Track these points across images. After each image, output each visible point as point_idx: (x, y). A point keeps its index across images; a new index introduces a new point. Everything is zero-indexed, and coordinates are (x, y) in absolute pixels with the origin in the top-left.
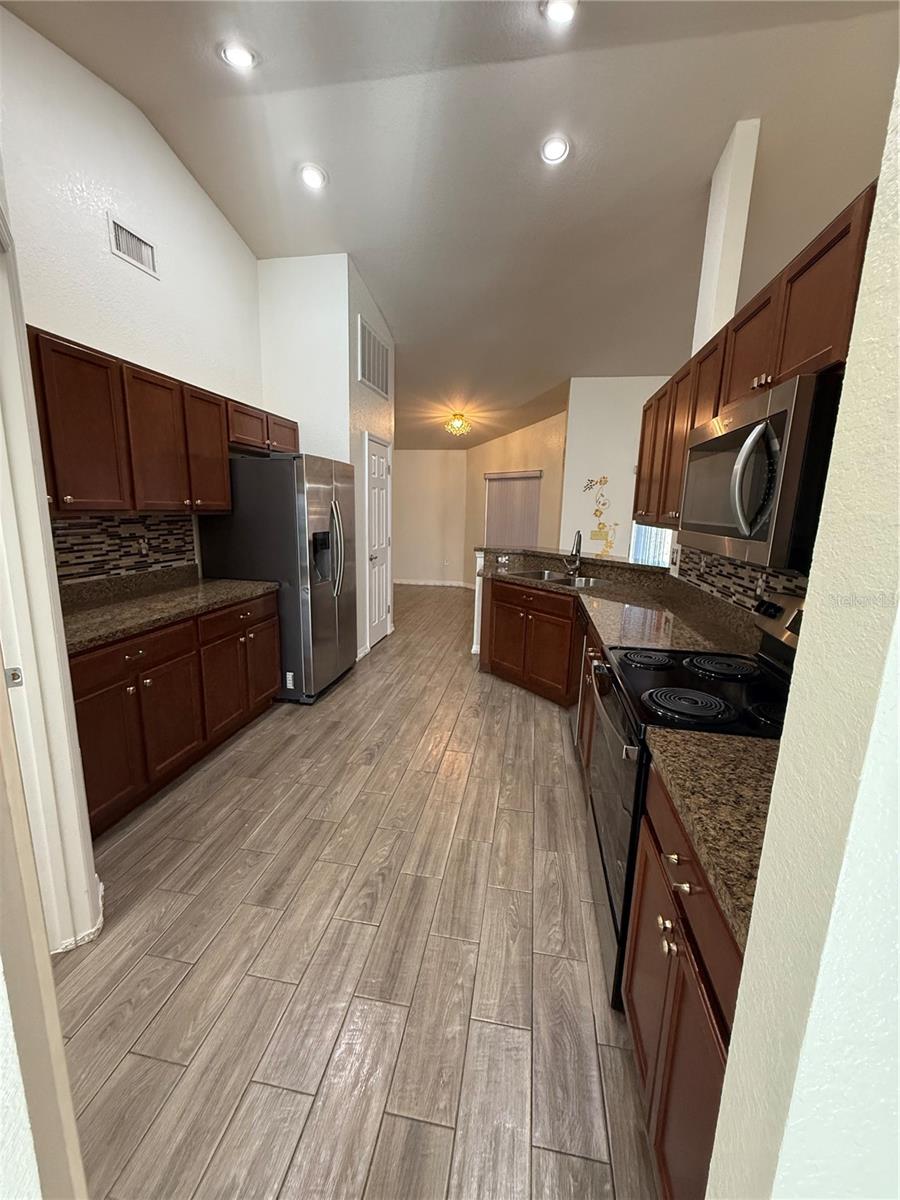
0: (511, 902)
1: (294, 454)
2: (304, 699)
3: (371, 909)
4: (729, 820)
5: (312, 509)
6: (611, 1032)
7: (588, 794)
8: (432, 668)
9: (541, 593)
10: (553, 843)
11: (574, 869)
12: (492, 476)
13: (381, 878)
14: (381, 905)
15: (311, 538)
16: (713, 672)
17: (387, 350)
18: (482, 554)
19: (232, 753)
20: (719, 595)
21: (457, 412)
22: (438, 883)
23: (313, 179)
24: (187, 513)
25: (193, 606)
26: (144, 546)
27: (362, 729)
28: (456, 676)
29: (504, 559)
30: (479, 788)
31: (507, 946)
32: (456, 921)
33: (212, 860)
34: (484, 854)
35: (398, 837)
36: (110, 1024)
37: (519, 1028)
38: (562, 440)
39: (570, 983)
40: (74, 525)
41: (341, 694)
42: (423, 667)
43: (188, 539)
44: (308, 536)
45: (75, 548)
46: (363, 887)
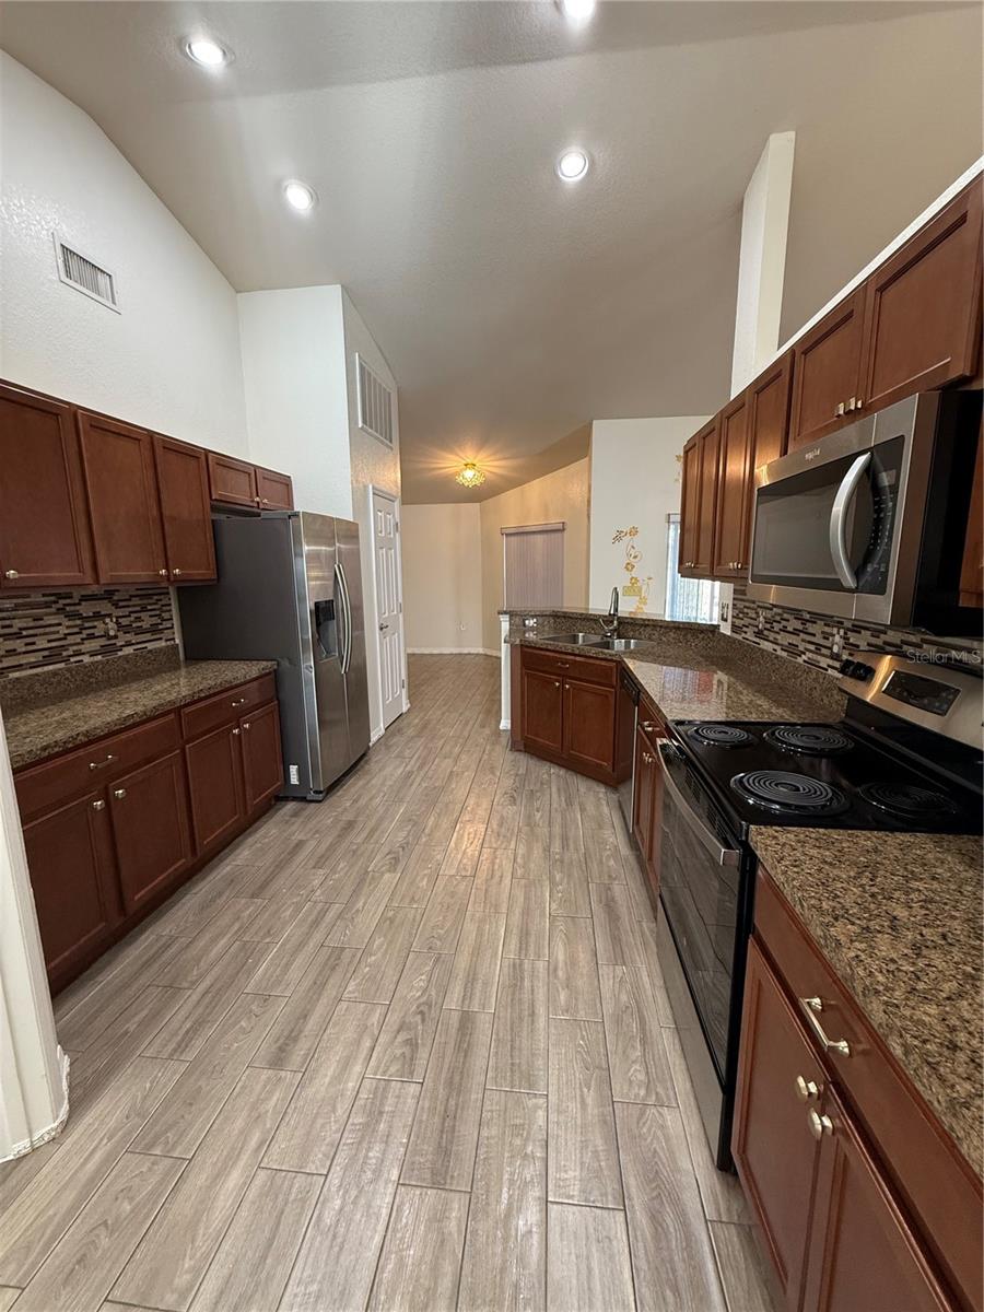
0: (579, 1036)
1: (289, 512)
2: (311, 796)
3: (412, 1059)
4: (894, 956)
5: (314, 574)
6: (721, 1202)
7: (657, 894)
8: (457, 750)
9: (578, 659)
10: (619, 956)
11: (648, 986)
12: (508, 531)
13: (419, 1016)
14: (423, 1053)
15: (313, 608)
16: (799, 747)
17: (389, 394)
18: (507, 618)
19: (228, 868)
20: (784, 654)
21: (469, 461)
22: (488, 1018)
23: (298, 199)
24: (163, 585)
25: (172, 697)
26: (111, 625)
27: (382, 827)
28: (485, 757)
29: (532, 622)
30: (525, 893)
31: (582, 1096)
32: (516, 1068)
33: (208, 1011)
34: (541, 975)
35: (437, 960)
36: (79, 1262)
37: (609, 1209)
38: (585, 488)
39: (661, 1138)
40: (23, 605)
41: (354, 786)
42: (447, 748)
43: (166, 615)
44: (310, 605)
45: (24, 633)
46: (398, 1032)
